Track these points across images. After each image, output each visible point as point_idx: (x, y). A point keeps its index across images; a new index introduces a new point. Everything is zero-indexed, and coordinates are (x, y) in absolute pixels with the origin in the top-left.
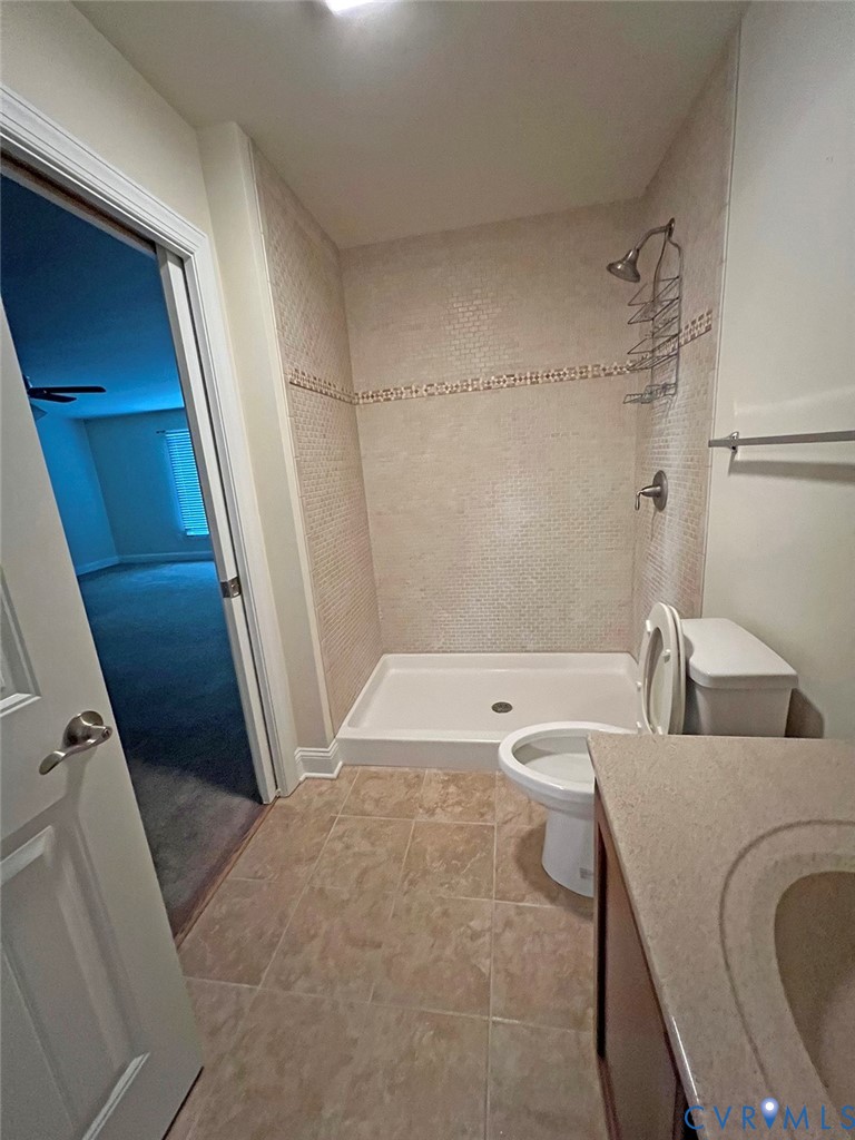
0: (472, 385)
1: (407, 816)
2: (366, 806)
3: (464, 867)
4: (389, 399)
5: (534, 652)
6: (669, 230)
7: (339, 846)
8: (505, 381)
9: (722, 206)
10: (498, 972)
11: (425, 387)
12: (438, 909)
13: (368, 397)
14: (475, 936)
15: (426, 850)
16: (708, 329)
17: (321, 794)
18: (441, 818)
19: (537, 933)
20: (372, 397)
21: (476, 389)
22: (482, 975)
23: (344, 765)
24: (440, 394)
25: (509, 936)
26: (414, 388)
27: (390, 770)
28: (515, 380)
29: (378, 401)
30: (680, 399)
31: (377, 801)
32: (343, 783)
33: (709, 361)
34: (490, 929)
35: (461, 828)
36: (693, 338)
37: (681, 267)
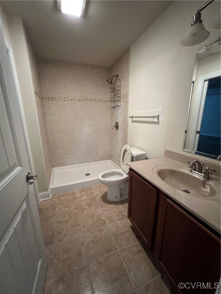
0: (76, 99)
1: (75, 200)
2: (63, 202)
3: (92, 205)
4: (53, 100)
5: (92, 162)
6: (117, 76)
7: (60, 211)
8: (83, 100)
9: (128, 76)
10: (106, 218)
11: (63, 98)
12: (90, 214)
13: (47, 98)
14: (100, 215)
15: (82, 205)
16: (127, 97)
17: (49, 203)
18: (83, 198)
19: (110, 210)
20: (48, 98)
21: (76, 101)
22: (104, 220)
23: (52, 195)
24: (67, 100)
25: (106, 212)
26: (60, 98)
27: (66, 193)
28: (86, 100)
29: (50, 100)
30: (121, 109)
31: (66, 200)
32: (54, 199)
33: (127, 102)
34: (102, 213)
35: (88, 199)
36: (123, 98)
37: (120, 84)
